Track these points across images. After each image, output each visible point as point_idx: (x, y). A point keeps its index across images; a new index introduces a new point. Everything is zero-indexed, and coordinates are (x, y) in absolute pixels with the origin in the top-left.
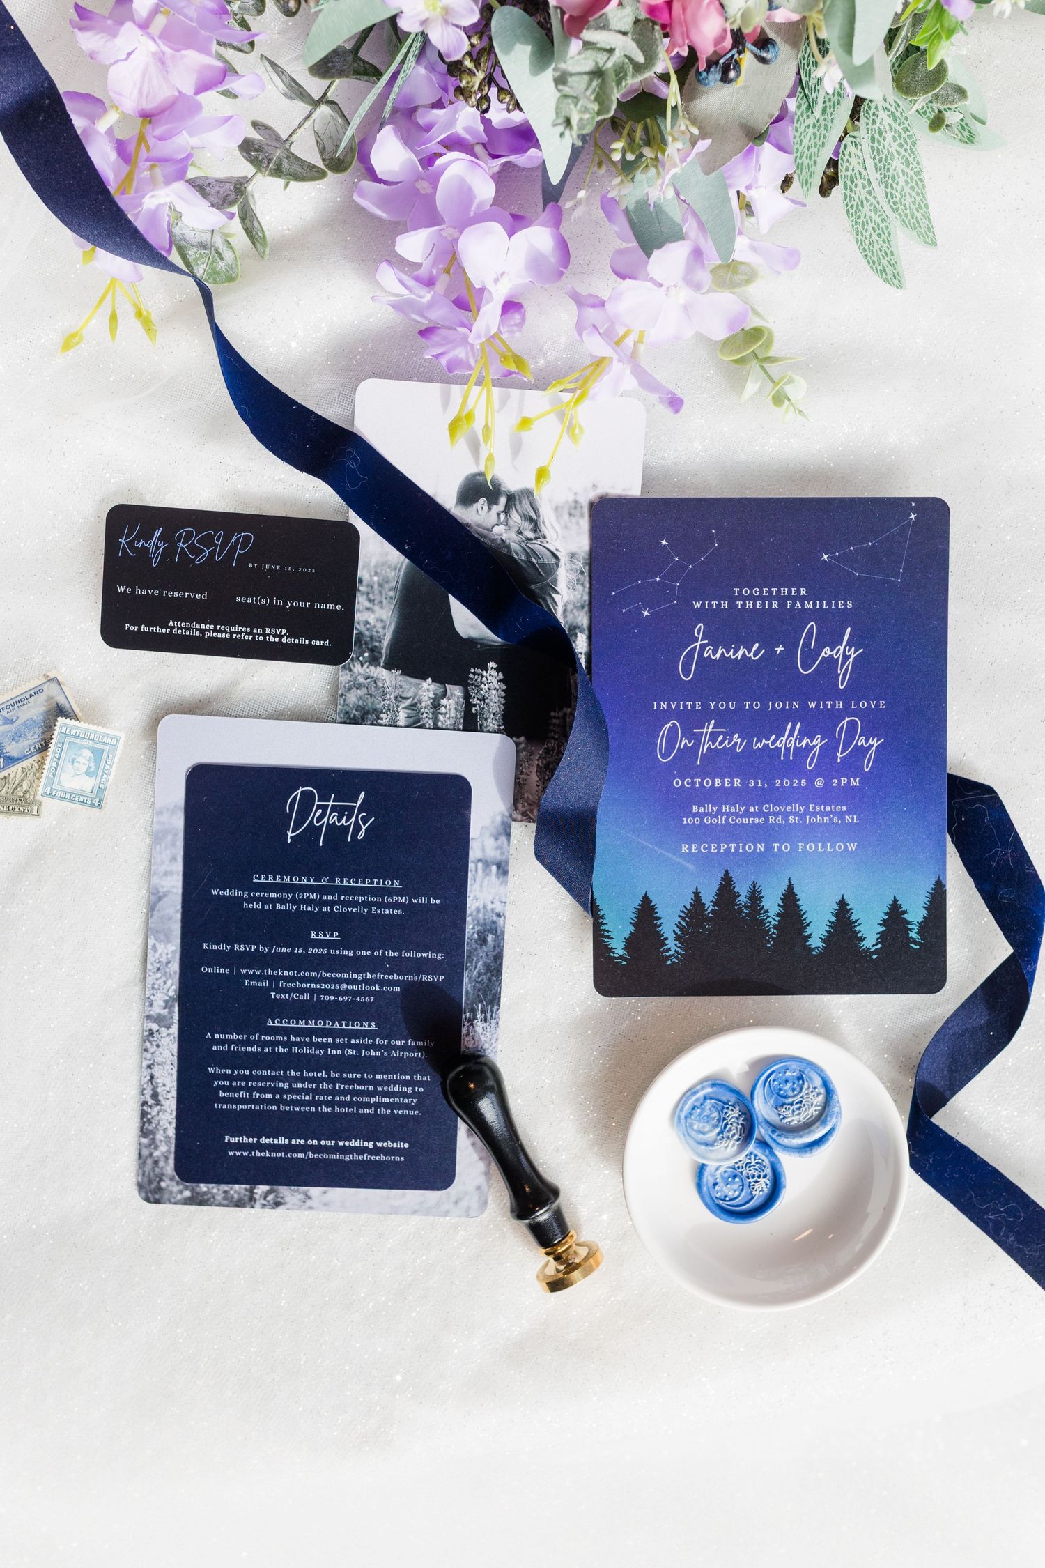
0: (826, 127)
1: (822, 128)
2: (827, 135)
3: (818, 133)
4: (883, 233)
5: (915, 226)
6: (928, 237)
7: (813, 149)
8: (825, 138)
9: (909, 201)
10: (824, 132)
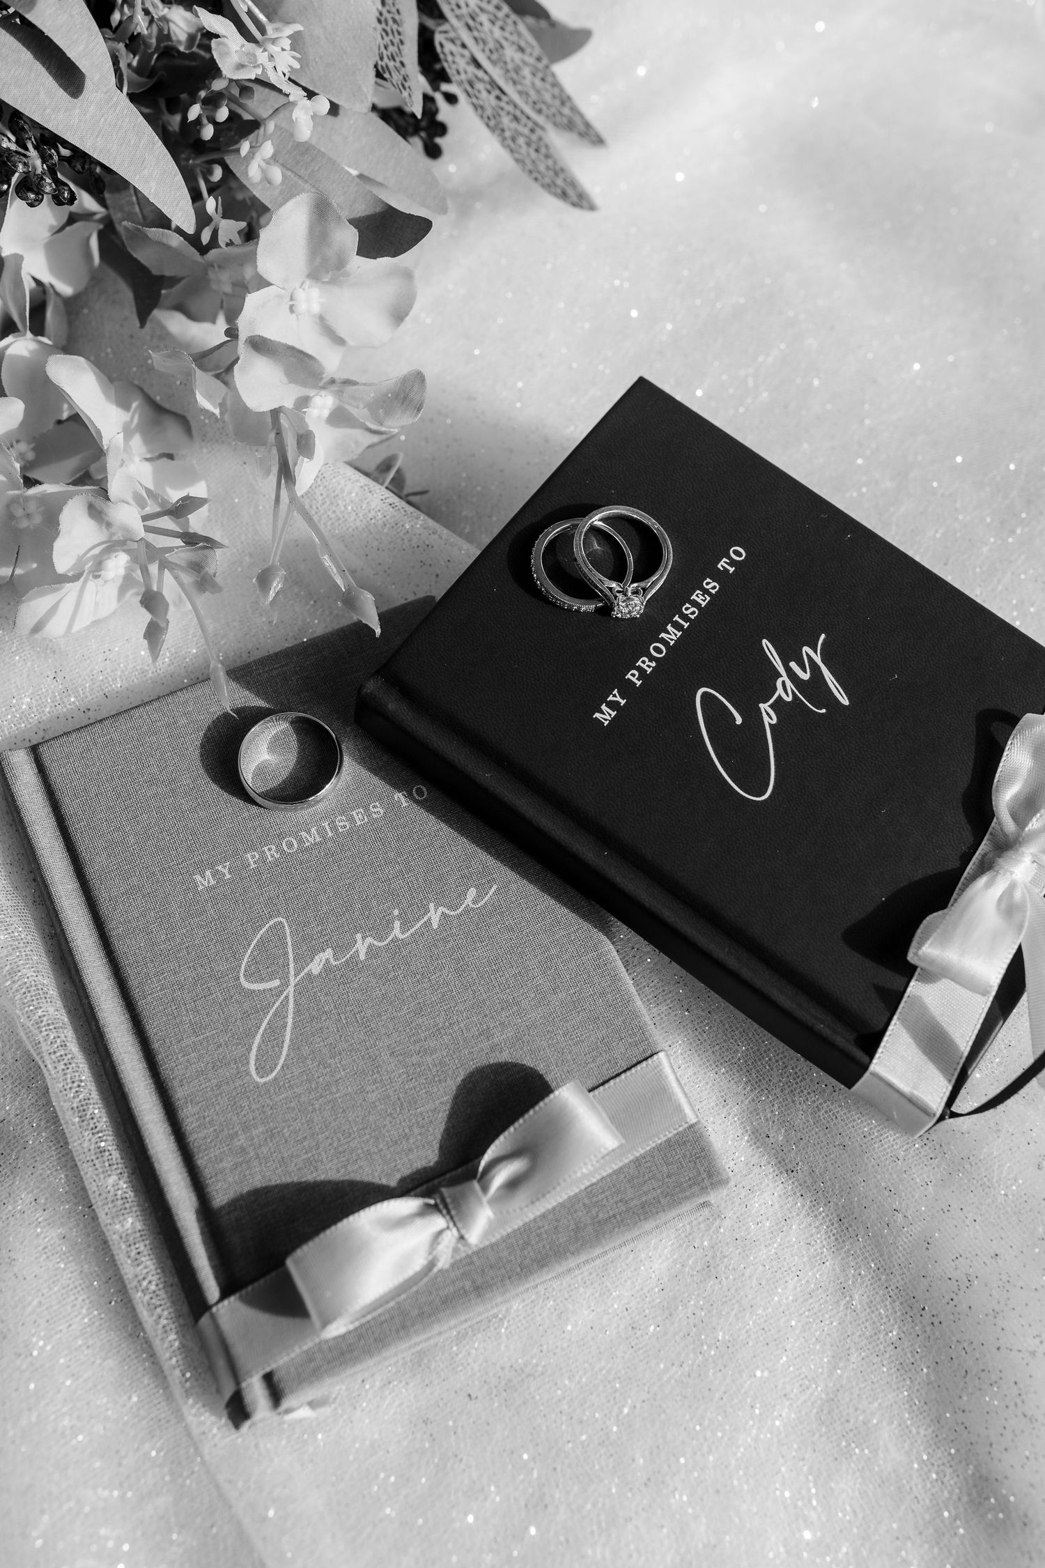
0: (395, 21)
1: (390, 22)
2: (400, 29)
3: (388, 29)
4: (542, 149)
5: (570, 126)
6: (591, 136)
7: (391, 49)
8: (399, 33)
9: (548, 97)
10: (395, 27)
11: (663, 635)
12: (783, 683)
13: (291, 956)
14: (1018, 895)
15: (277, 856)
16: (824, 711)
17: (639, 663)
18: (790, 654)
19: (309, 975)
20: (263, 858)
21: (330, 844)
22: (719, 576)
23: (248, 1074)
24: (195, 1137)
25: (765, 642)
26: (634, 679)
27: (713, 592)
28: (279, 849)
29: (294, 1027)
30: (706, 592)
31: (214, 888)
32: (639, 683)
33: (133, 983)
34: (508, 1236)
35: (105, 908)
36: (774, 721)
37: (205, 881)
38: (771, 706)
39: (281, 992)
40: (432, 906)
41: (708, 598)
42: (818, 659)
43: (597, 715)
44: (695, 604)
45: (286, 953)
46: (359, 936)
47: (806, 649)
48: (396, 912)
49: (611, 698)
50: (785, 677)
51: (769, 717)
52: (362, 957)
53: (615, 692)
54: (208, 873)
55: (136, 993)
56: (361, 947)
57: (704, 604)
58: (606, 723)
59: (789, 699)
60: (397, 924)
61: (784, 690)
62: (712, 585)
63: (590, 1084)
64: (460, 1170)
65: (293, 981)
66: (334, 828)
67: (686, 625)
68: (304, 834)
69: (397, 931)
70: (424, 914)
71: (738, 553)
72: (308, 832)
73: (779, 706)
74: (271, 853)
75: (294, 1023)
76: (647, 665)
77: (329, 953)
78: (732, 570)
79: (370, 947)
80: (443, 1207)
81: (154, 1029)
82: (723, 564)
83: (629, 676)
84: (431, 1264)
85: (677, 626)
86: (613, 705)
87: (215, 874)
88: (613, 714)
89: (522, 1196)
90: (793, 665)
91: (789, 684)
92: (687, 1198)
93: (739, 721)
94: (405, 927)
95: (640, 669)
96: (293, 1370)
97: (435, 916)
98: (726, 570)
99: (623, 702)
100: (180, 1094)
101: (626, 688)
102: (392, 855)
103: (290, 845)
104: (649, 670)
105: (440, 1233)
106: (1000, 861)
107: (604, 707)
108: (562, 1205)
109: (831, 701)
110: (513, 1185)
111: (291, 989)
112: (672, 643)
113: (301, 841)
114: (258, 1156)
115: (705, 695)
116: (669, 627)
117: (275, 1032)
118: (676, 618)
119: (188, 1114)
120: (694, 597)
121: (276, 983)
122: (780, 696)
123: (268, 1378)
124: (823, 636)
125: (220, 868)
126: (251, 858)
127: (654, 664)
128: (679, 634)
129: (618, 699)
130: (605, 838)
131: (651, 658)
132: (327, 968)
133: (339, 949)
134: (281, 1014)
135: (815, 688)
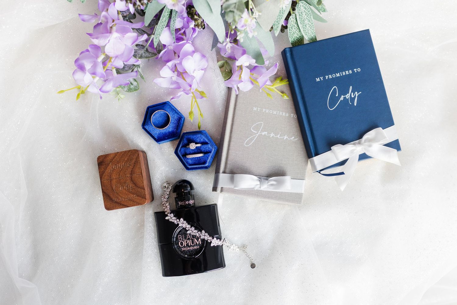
11: (337, 74)
12: (348, 95)
13: (261, 129)
14: (355, 151)
15: (268, 112)
16: (351, 104)
17: (329, 76)
18: (353, 91)
19: (262, 134)
20: (266, 111)
21: (277, 116)
22: (353, 71)
23: (244, 143)
24: (231, 147)
25: (351, 87)
26: (327, 77)
27: (350, 73)
28: (269, 111)
29: (255, 141)
30: (349, 72)
31: (255, 111)
32: (327, 79)
33: (235, 118)
34: (266, 191)
35: (238, 103)
36: (342, 100)
37: (255, 109)
38: (344, 97)
39: (256, 134)
40: (286, 136)
41: (348, 73)
42: (357, 95)
43: (317, 79)
44: (346, 73)
45: (260, 129)
46: (272, 133)
47: (356, 92)
48: (280, 133)
49: (321, 78)
50: (349, 94)
51: (342, 98)
52: (271, 137)
53: (322, 77)
54: (256, 108)
55: (235, 120)
56: (272, 135)
57: (347, 74)
58: (317, 81)
59: (347, 98)
60: (279, 135)
61: (348, 96)
62: (351, 72)
63: (292, 178)
64: (265, 178)
65: (259, 134)
66: (279, 113)
67: (341, 75)
68: (274, 111)
69: (278, 136)
70: (284, 136)
71: (359, 70)
72: (275, 111)
73: (345, 98)
74: (267, 111)
75: (255, 140)
76: (330, 77)
77: (266, 133)
78: (356, 72)
79: (273, 136)
80: (260, 181)
81: (234, 127)
82: (355, 70)
83: (326, 76)
84: (254, 188)
85: (340, 74)
86: (320, 79)
87: (257, 109)
88: (319, 80)
89: (272, 187)
90: (352, 93)
91: (349, 96)
92: (295, 203)
93: (337, 95)
94: (280, 136)
95: (329, 77)
96: (226, 189)
97: (286, 137)
98: (355, 71)
99: (322, 80)
100: (233, 140)
101: (324, 78)
102: (285, 124)
103: (271, 112)
104: (330, 78)
105: (258, 185)
106: (357, 145)
107: (319, 78)
108: (277, 192)
109: (353, 103)
110: (272, 185)
111: (258, 134)
112: (337, 76)
113: (273, 112)
114: (238, 156)
115: (335, 88)
116: (339, 74)
117: (251, 139)
118: (341, 73)
119: (232, 143)
120: (346, 72)
121: (256, 132)
122: (346, 97)
123: (222, 188)
124: (361, 92)
125: (258, 108)
126: (264, 110)
127: (331, 77)
128: (339, 76)
129: (322, 79)
130: (303, 98)
131: (332, 76)
132: (265, 135)
133: (268, 133)
134: (254, 137)
135: (352, 99)
